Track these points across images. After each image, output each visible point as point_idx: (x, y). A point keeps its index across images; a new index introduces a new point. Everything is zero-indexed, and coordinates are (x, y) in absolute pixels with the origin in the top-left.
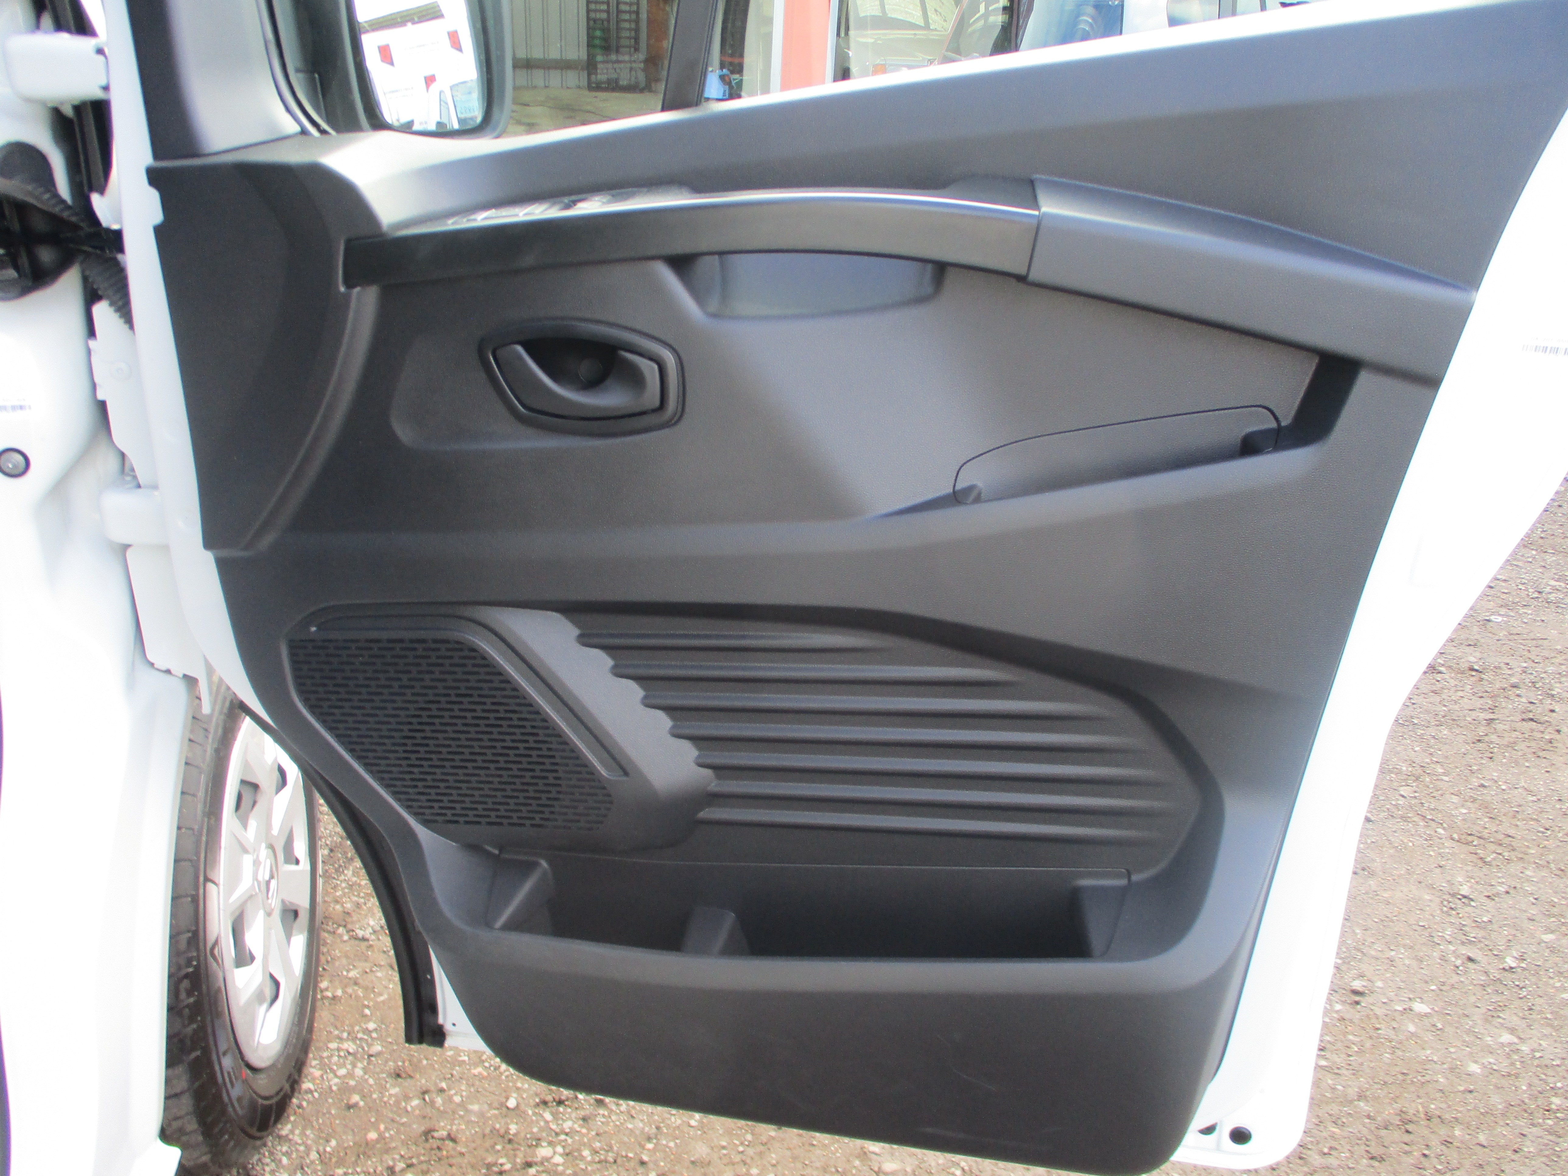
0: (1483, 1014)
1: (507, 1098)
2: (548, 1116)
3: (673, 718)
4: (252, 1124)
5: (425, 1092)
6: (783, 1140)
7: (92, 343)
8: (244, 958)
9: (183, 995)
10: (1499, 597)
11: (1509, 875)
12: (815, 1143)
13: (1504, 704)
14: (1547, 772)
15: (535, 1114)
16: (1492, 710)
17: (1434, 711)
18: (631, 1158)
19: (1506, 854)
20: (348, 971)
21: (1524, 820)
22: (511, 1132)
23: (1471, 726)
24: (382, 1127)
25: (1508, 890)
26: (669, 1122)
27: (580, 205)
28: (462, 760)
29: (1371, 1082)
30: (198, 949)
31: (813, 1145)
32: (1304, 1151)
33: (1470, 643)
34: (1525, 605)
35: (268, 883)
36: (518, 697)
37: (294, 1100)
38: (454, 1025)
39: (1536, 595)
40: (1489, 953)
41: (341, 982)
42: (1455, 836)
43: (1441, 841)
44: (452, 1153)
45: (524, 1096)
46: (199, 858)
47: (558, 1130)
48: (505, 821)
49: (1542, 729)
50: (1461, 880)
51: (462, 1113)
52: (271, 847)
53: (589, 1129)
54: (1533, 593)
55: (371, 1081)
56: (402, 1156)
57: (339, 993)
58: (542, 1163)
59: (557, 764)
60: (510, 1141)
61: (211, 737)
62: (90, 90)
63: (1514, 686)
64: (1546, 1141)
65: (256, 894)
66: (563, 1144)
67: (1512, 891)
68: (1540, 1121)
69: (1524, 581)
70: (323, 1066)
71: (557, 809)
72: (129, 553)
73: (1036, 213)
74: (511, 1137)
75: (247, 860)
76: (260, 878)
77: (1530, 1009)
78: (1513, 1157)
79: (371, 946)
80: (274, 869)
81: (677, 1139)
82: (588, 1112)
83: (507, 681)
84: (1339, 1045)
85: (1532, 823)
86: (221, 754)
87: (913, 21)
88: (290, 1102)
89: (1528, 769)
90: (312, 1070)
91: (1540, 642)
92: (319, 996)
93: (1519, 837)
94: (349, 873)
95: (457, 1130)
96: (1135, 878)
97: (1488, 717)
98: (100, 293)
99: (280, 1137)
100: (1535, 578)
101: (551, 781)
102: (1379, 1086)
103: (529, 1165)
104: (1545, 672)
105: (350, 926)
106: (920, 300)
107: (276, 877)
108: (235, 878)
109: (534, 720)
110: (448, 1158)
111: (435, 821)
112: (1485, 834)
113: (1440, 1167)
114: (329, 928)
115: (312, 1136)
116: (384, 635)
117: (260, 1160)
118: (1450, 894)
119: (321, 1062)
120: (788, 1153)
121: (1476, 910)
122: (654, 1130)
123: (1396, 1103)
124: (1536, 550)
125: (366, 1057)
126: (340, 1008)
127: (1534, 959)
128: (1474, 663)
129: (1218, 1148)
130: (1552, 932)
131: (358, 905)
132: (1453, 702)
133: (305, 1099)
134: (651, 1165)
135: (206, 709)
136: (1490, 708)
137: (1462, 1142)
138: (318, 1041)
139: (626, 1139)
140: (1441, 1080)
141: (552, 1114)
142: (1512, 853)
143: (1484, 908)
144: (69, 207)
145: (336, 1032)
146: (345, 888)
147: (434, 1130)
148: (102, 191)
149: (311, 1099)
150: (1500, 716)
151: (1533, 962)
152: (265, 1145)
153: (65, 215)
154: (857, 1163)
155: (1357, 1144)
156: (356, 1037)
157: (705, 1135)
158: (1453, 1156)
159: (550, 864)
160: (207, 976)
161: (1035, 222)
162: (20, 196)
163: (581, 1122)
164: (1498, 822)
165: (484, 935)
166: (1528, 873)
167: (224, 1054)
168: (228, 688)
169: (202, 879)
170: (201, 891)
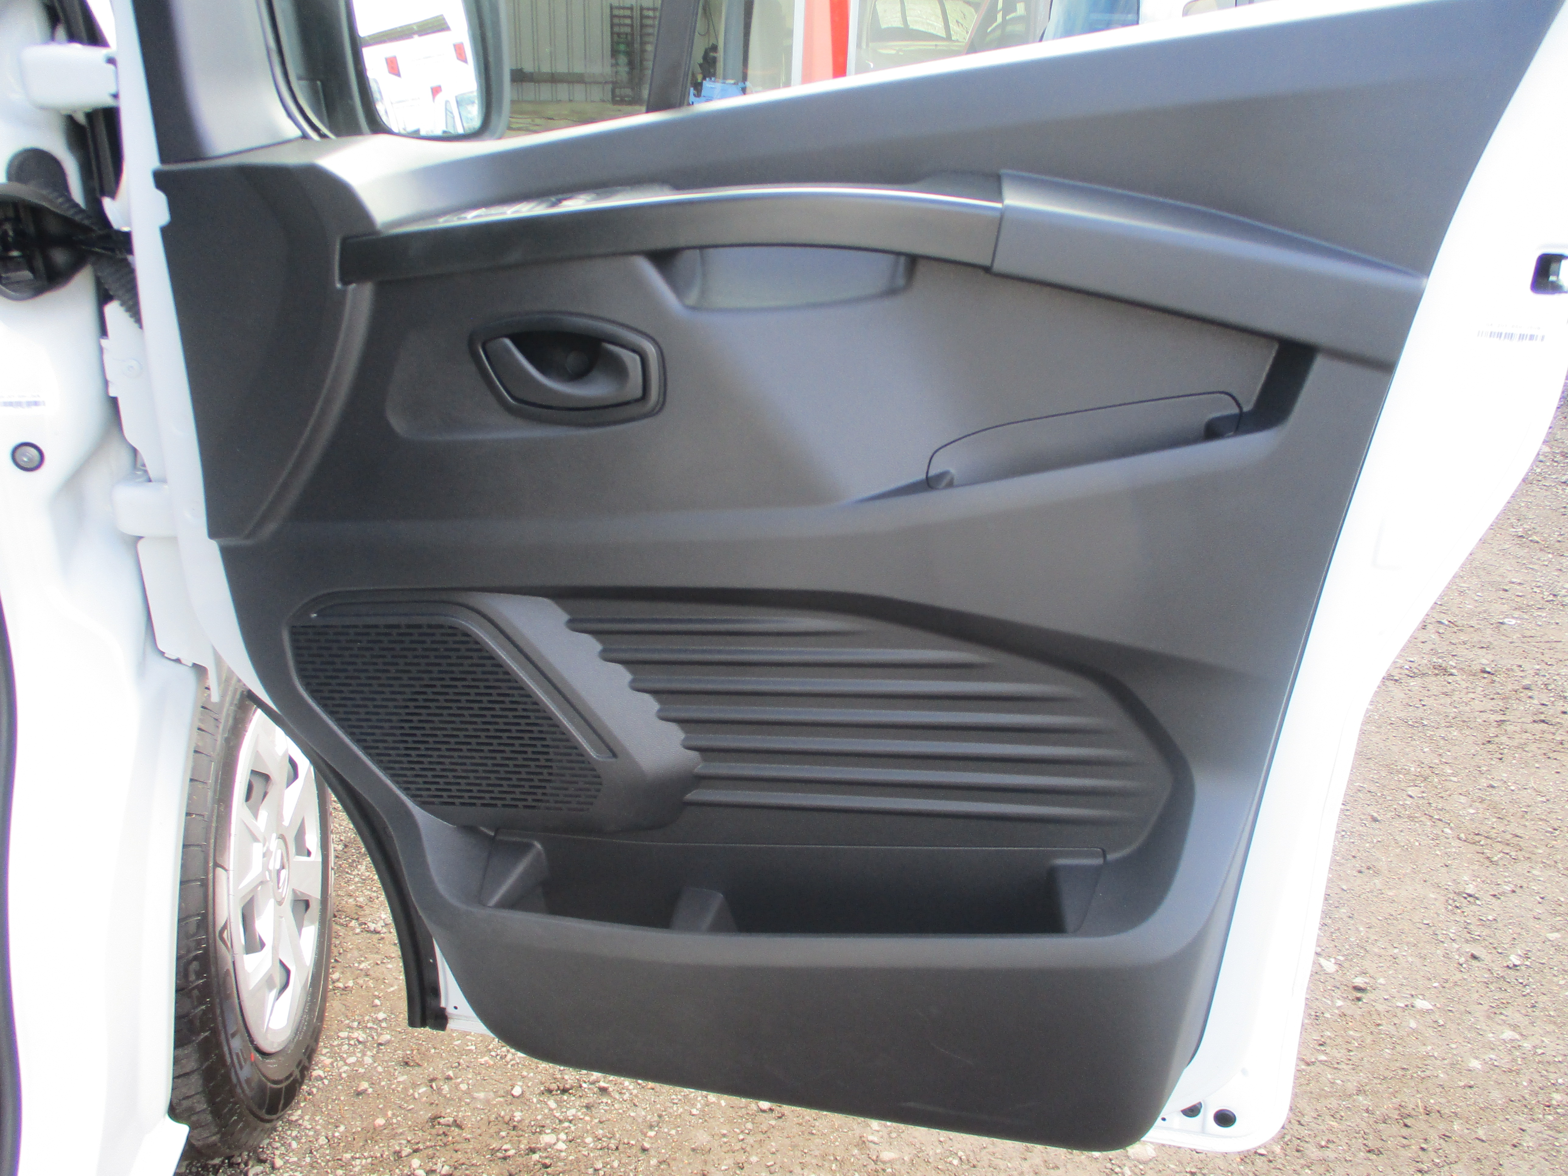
0: (1487, 1011)
1: (513, 1086)
2: (552, 1104)
3: (660, 701)
4: (260, 1107)
5: (432, 1080)
6: (783, 1129)
7: (104, 342)
8: (254, 944)
9: (192, 977)
10: (1514, 600)
11: (1516, 874)
12: (814, 1131)
13: (1515, 706)
14: (1558, 772)
15: (539, 1101)
16: (1503, 712)
17: (1445, 713)
18: (632, 1145)
19: (1513, 854)
20: (359, 963)
21: (1532, 820)
22: (516, 1119)
23: (1481, 727)
24: (390, 1113)
25: (1515, 889)
26: (671, 1111)
27: (565, 203)
28: (457, 743)
29: (1371, 1077)
30: (207, 933)
31: (813, 1134)
32: (1302, 1144)
33: (1483, 645)
34: (1540, 608)
35: (279, 872)
36: (509, 681)
37: (305, 1087)
38: (456, 1008)
39: (1551, 598)
40: (1494, 951)
41: (352, 973)
42: (1462, 836)
43: (1448, 841)
44: (457, 1138)
45: (529, 1085)
46: (208, 845)
47: (561, 1118)
48: (499, 803)
49: (1553, 730)
50: (1467, 879)
51: (468, 1100)
52: (282, 837)
53: (592, 1117)
54: (1548, 596)
55: (380, 1069)
56: (409, 1141)
57: (350, 984)
58: (546, 1149)
59: (547, 746)
60: (514, 1127)
61: (221, 727)
62: (100, 98)
63: (1527, 688)
64: (1545, 1136)
65: (268, 881)
66: (566, 1131)
67: (1518, 890)
68: (1541, 1116)
69: (1539, 584)
70: (334, 1055)
71: (548, 791)
72: (141, 545)
73: (999, 205)
74: (515, 1123)
75: (257, 849)
76: (271, 867)
77: (1534, 1006)
78: (1511, 1151)
79: (383, 938)
80: (285, 860)
81: (679, 1127)
82: (591, 1100)
83: (499, 665)
84: (1339, 1040)
85: (1540, 823)
86: (232, 744)
87: (935, 33)
88: (300, 1088)
89: (1537, 770)
90: (322, 1058)
91: (1554, 645)
92: (331, 987)
93: (1527, 837)
94: (362, 868)
95: (463, 1117)
96: (1111, 857)
97: (1498, 719)
98: (111, 293)
99: (290, 1122)
100: (1551, 582)
101: (543, 763)
102: (1379, 1081)
103: (533, 1151)
104: (1558, 675)
105: (362, 920)
106: (891, 292)
107: (287, 866)
108: (245, 865)
109: (525, 703)
110: (453, 1143)
111: (433, 803)
112: (1493, 834)
113: (1437, 1161)
114: (341, 921)
115: (321, 1121)
116: (381, 621)
117: (270, 1144)
118: (1455, 893)
119: (331, 1050)
120: (788, 1141)
121: (1482, 909)
122: (656, 1118)
123: (1395, 1097)
124: (1553, 554)
125: (375, 1045)
126: (350, 998)
127: (1539, 957)
128: (1486, 665)
129: (1203, 1130)
130: (1558, 931)
131: (371, 899)
132: (1464, 704)
133: (315, 1086)
134: (652, 1152)
135: (215, 697)
136: (1501, 710)
137: (1461, 1136)
138: (328, 1029)
139: (628, 1127)
140: (1442, 1075)
141: (556, 1101)
142: (1519, 853)
143: (1490, 907)
144: (81, 211)
145: (347, 1022)
146: (358, 882)
147: (440, 1117)
148: (113, 195)
149: (321, 1086)
150: (1511, 718)
151: (1538, 960)
152: (275, 1129)
153: (78, 218)
154: (856, 1152)
155: (1355, 1137)
156: (366, 1027)
157: (706, 1123)
158: (1450, 1149)
159: (543, 844)
160: (216, 958)
161: (998, 214)
162: (35, 200)
163: (584, 1110)
164: (1506, 823)
165: (479, 912)
166: (1534, 872)
167: (233, 1035)
168: (239, 681)
169: (211, 865)
170: (211, 876)
